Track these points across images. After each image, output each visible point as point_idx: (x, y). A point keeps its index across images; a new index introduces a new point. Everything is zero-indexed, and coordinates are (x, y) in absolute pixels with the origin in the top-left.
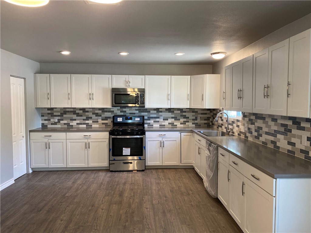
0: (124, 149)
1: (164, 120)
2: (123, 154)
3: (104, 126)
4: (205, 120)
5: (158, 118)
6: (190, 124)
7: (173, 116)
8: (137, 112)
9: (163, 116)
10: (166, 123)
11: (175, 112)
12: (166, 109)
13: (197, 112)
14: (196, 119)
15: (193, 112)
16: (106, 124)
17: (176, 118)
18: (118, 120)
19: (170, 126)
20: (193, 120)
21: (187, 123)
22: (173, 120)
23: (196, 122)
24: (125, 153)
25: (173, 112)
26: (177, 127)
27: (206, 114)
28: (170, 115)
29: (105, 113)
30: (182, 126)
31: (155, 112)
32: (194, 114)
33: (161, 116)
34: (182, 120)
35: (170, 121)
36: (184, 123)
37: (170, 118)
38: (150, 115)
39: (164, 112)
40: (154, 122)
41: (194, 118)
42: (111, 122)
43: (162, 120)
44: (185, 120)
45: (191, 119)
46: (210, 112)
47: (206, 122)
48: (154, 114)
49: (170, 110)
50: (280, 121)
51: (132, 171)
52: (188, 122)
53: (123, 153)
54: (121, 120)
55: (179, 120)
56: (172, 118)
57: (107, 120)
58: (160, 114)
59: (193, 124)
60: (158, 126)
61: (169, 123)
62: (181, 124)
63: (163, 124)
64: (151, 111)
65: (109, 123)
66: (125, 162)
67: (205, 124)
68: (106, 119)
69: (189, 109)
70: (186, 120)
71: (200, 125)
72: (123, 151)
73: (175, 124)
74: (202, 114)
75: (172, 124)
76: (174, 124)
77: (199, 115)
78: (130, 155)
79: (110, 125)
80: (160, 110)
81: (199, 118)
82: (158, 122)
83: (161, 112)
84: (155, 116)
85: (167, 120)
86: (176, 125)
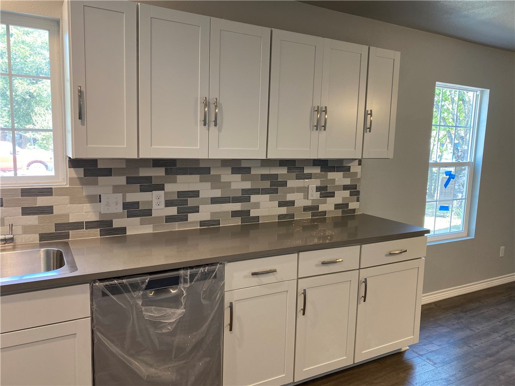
50: (256, 171)
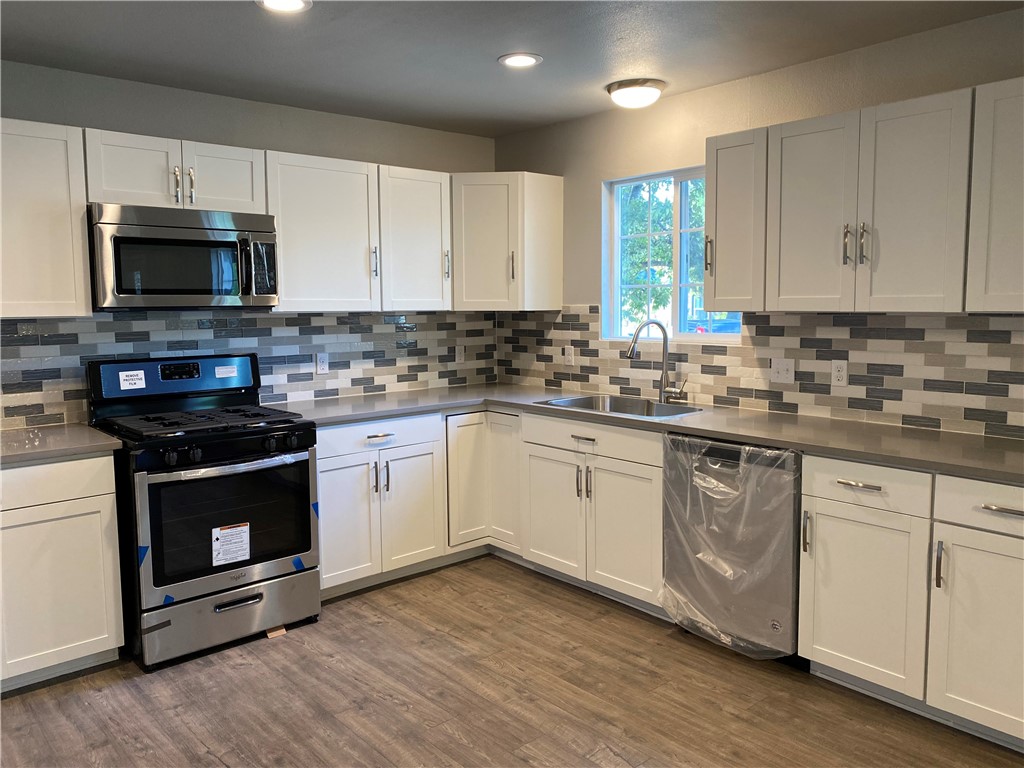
0: (216, 532)
1: (332, 366)
2: (215, 563)
3: (20, 422)
4: (479, 357)
5: (308, 358)
6: (431, 379)
7: (369, 347)
8: (209, 335)
9: (329, 350)
10: (342, 380)
11: (377, 329)
12: (338, 318)
13: (452, 326)
14: (450, 356)
15: (441, 327)
16: (33, 412)
17: (380, 358)
18: (125, 386)
19: (359, 391)
20: (442, 359)
21: (421, 376)
22: (370, 364)
23: (451, 366)
24: (226, 552)
25: (369, 329)
26: (385, 394)
27: (479, 333)
28: (354, 342)
29: (23, 349)
30: (405, 386)
31: (294, 331)
32: (443, 334)
33: (321, 348)
34: (404, 363)
35: (359, 369)
36: (410, 376)
37: (355, 356)
38: (271, 350)
39: (333, 330)
40: (292, 378)
41: (444, 351)
42: (61, 398)
43: (326, 369)
44: (414, 361)
45: (433, 357)
46: (494, 326)
47: (482, 364)
48: (290, 341)
49: (353, 322)
51: (263, 635)
52: (424, 368)
53: (214, 554)
54: (141, 384)
55: (392, 362)
56: (367, 355)
57: (38, 387)
58: (317, 339)
59: (442, 375)
60: (309, 396)
61: (355, 382)
62: (401, 379)
63: (330, 385)
64: (274, 330)
65: (51, 405)
66: (225, 600)
67: (480, 371)
68: (31, 380)
69: (425, 317)
70: (416, 363)
71: (464, 380)
72: (216, 545)
73: (378, 381)
74: (471, 333)
75: (366, 383)
76: (376, 384)
77: (458, 340)
78: (247, 557)
79: (58, 418)
80: (315, 322)
81: (459, 350)
82: (309, 377)
83: (320, 330)
84: (294, 350)
85: (346, 365)
86: (383, 388)
